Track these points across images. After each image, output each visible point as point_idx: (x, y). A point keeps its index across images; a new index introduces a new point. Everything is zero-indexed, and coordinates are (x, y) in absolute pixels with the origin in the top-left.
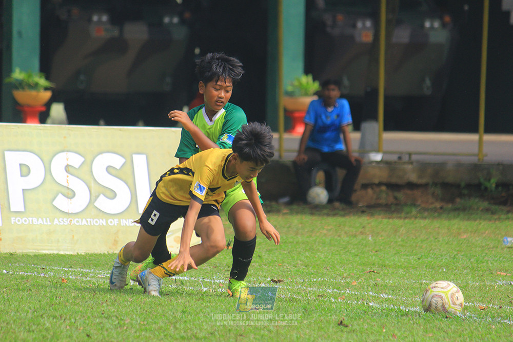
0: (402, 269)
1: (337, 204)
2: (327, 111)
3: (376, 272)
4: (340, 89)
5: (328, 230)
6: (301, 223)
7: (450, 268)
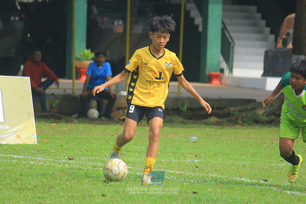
0: (137, 153)
1: (103, 118)
2: (98, 68)
3: (123, 154)
4: (105, 57)
5: (98, 132)
6: (84, 128)
7: (163, 153)
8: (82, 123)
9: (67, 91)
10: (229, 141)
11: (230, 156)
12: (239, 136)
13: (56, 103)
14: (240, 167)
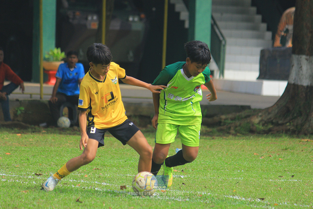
0: (115, 167)
1: (76, 128)
2: (70, 70)
3: (99, 169)
4: (78, 57)
5: (70, 144)
6: (54, 139)
8: (51, 133)
9: (33, 96)
10: (221, 154)
11: (221, 170)
12: (232, 148)
13: (20, 110)
14: (233, 184)
